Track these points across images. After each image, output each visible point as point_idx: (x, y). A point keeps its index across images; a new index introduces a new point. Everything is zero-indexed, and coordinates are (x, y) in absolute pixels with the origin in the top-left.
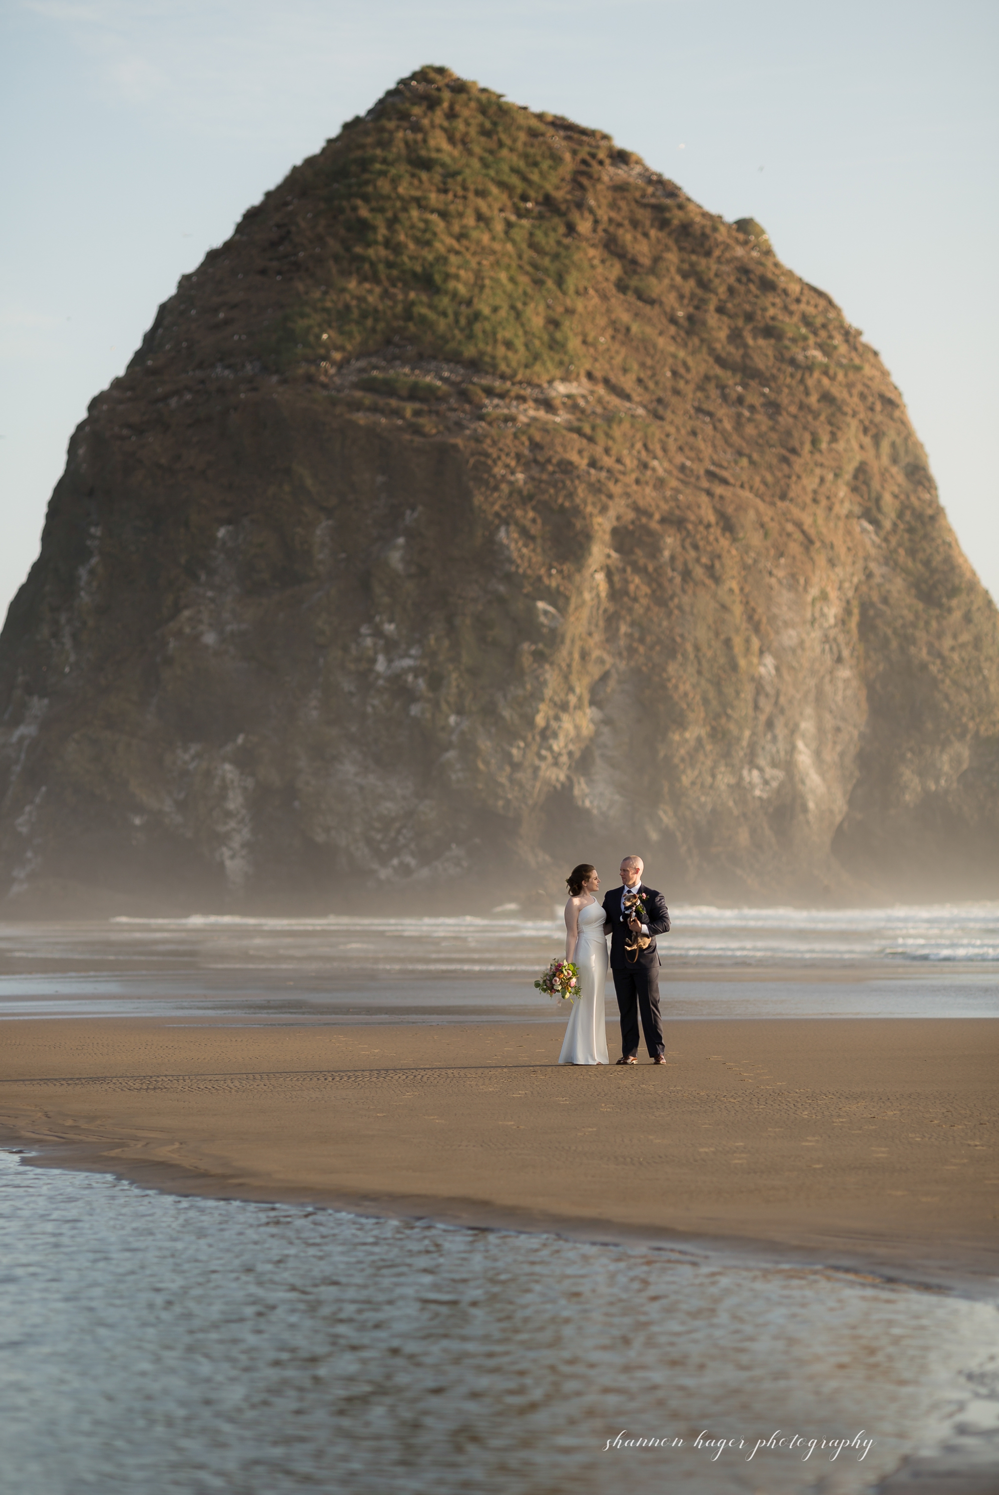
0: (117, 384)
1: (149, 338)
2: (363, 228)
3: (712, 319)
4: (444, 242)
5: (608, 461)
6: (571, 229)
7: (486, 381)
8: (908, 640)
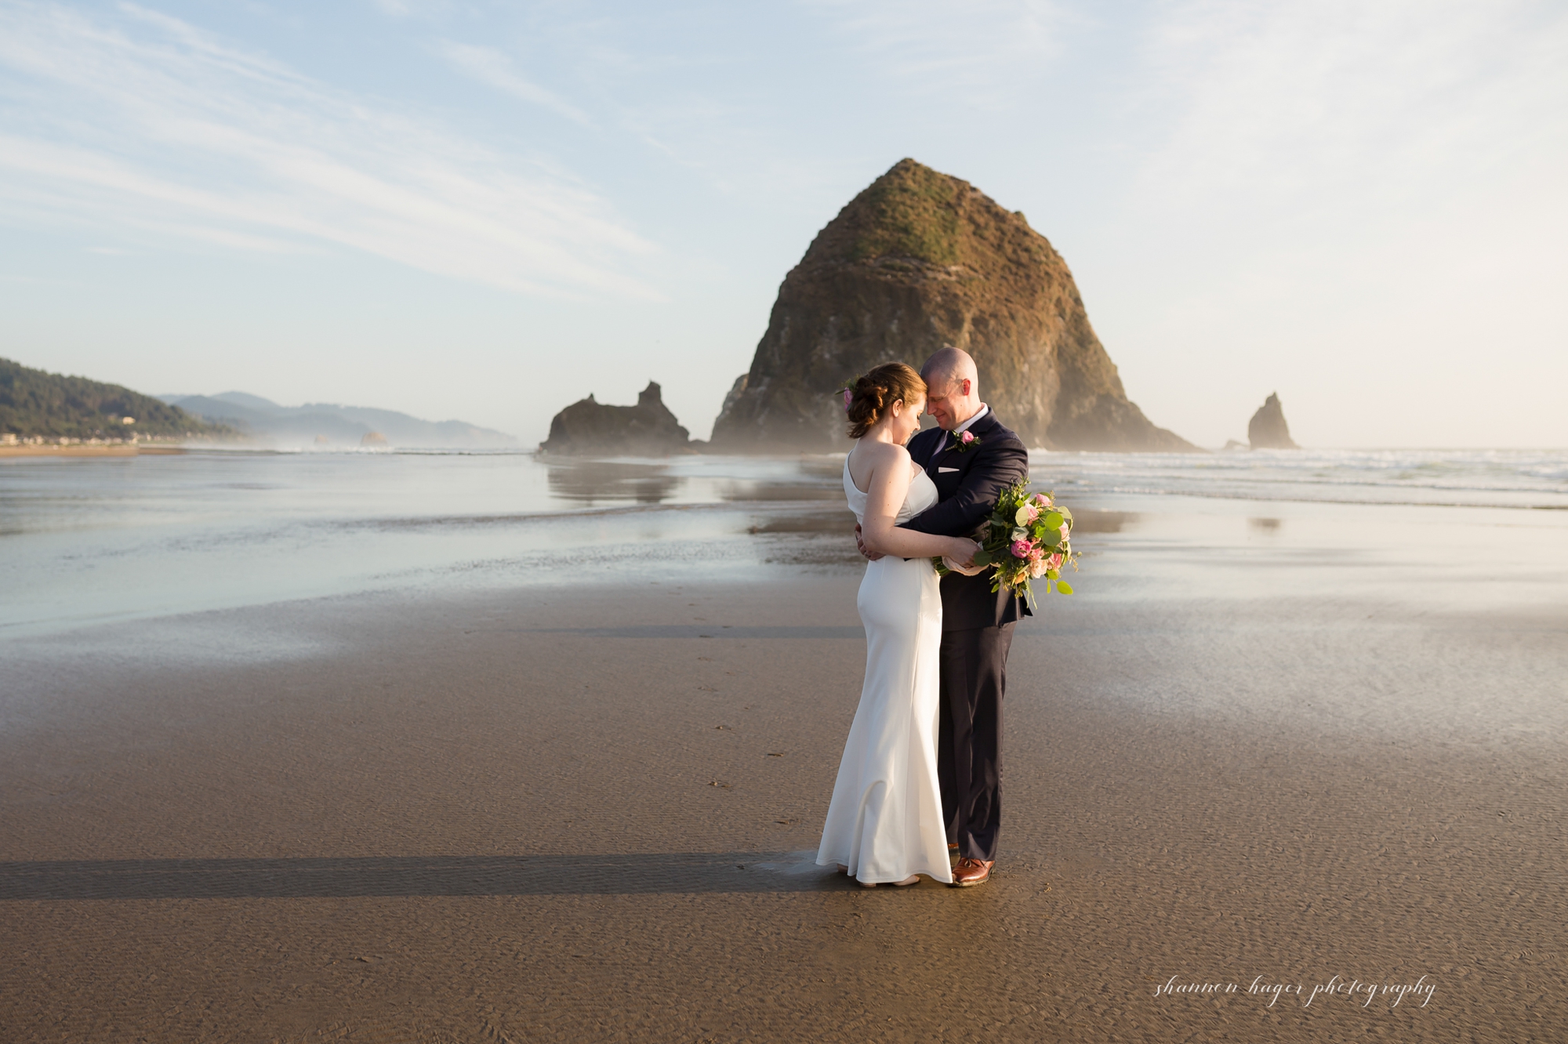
0: (796, 267)
1: (808, 253)
2: (883, 212)
3: (1006, 245)
4: (912, 217)
5: (970, 293)
6: (956, 213)
7: (929, 265)
8: (1074, 360)
